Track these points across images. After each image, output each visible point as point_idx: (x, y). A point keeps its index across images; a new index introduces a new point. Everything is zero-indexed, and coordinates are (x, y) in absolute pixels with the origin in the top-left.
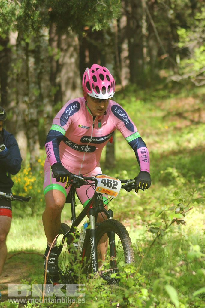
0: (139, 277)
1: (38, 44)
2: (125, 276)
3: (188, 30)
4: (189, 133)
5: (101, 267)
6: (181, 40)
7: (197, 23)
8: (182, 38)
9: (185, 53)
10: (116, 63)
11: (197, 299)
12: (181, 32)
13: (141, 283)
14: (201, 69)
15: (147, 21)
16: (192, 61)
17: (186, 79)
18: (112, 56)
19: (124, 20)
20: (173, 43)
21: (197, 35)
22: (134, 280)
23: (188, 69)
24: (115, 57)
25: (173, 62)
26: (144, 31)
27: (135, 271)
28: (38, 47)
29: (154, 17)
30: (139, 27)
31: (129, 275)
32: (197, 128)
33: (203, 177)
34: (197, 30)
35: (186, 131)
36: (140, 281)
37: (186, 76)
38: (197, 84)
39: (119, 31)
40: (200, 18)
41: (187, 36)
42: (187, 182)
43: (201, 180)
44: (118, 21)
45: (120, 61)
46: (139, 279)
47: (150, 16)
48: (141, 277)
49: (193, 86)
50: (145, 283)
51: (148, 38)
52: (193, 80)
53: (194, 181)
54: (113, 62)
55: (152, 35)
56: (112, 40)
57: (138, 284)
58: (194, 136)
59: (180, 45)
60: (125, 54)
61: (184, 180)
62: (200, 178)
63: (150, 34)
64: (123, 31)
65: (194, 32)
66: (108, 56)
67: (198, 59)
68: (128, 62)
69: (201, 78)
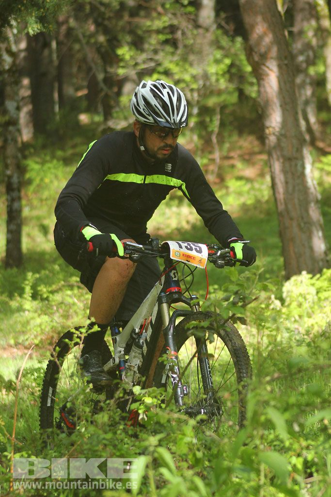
6: (122, 64)
12: (123, 51)
18: (16, 89)
21: (146, 56)
34: (146, 47)
40: (151, 28)
41: (131, 56)
54: (17, 98)
59: (121, 71)
65: (142, 50)
66: (8, 88)
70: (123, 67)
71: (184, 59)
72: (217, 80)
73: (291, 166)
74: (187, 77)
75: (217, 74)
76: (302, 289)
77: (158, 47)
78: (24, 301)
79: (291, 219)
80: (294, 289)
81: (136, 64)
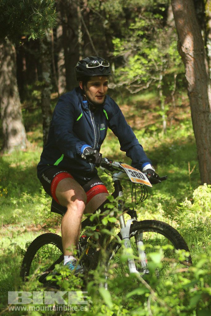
0: (74, 279)
2: (61, 278)
3: (123, 39)
5: (37, 270)
6: (116, 49)
7: (131, 33)
8: (117, 47)
9: (120, 62)
10: (52, 71)
11: (131, 300)
12: (116, 41)
13: (77, 285)
14: (135, 77)
15: (83, 30)
16: (127, 69)
17: (121, 86)
18: (49, 65)
19: (60, 29)
20: (108, 52)
21: (130, 44)
22: (69, 283)
23: (123, 77)
24: (52, 66)
26: (80, 40)
27: (70, 274)
29: (89, 27)
30: (75, 36)
31: (65, 278)
34: (131, 39)
36: (75, 283)
37: (121, 84)
38: (132, 92)
39: (56, 40)
40: (134, 28)
41: (121, 44)
44: (55, 30)
45: (57, 69)
46: (75, 281)
47: (85, 26)
48: (76, 279)
49: (128, 93)
50: (80, 285)
51: (84, 47)
52: (127, 88)
54: (49, 70)
55: (88, 44)
56: (49, 49)
57: (73, 286)
59: (115, 54)
60: (62, 62)
63: (85, 43)
64: (59, 40)
65: (129, 41)
66: (45, 64)
67: (132, 68)
68: (64, 70)
69: (135, 86)
70: (117, 51)
71: (154, 47)
72: (174, 60)
73: (204, 117)
74: (156, 58)
75: (174, 55)
76: (204, 194)
77: (139, 38)
78: (41, 198)
79: (205, 149)
80: (200, 194)
81: (125, 49)
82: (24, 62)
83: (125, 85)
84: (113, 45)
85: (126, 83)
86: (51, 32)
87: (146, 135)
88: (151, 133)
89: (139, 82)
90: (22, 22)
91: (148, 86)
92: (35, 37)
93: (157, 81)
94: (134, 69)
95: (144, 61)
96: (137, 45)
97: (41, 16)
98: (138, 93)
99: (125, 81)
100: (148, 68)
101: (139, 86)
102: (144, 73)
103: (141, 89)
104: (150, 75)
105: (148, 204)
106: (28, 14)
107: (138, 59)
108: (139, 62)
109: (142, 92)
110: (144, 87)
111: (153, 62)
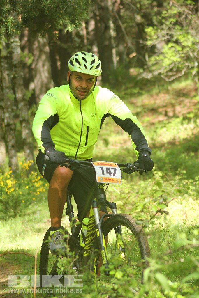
1: (10, 49)
3: (155, 28)
4: (162, 127)
6: (149, 38)
7: (163, 21)
8: (150, 36)
9: (153, 50)
12: (149, 30)
13: (129, 274)
14: (169, 65)
15: (114, 23)
16: (161, 57)
17: (156, 75)
20: (141, 42)
21: (164, 32)
22: (122, 272)
25: (143, 59)
26: (112, 32)
28: (11, 53)
29: (121, 18)
30: (107, 28)
31: (117, 267)
32: (169, 123)
33: (179, 169)
34: (164, 26)
35: (159, 126)
37: (156, 73)
38: (167, 80)
39: (88, 33)
40: (166, 15)
41: (155, 33)
42: (164, 174)
43: (178, 172)
44: (87, 23)
46: (127, 270)
47: (117, 17)
48: (129, 268)
52: (162, 76)
53: (170, 174)
55: (121, 35)
56: (82, 42)
58: (167, 130)
59: (149, 43)
61: (161, 173)
62: (176, 170)
63: (118, 34)
64: (92, 33)
65: (162, 29)
67: (166, 56)
69: (170, 74)
70: (150, 40)
71: (188, 33)
74: (190, 44)
77: (171, 26)
81: (158, 37)
82: (58, 58)
83: (160, 74)
84: (146, 33)
85: (162, 71)
86: (84, 25)
87: (184, 122)
88: (189, 119)
89: (175, 70)
90: (58, 15)
91: (183, 73)
92: (71, 29)
93: (193, 68)
94: (169, 57)
95: (179, 48)
96: (170, 33)
97: (76, 7)
98: (173, 81)
99: (160, 69)
100: (183, 55)
101: (174, 74)
102: (179, 60)
103: (177, 76)
104: (185, 62)
105: (191, 191)
106: (63, 6)
107: (172, 47)
108: (173, 49)
109: (178, 79)
110: (180, 75)
111: (188, 49)
